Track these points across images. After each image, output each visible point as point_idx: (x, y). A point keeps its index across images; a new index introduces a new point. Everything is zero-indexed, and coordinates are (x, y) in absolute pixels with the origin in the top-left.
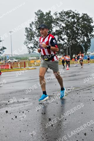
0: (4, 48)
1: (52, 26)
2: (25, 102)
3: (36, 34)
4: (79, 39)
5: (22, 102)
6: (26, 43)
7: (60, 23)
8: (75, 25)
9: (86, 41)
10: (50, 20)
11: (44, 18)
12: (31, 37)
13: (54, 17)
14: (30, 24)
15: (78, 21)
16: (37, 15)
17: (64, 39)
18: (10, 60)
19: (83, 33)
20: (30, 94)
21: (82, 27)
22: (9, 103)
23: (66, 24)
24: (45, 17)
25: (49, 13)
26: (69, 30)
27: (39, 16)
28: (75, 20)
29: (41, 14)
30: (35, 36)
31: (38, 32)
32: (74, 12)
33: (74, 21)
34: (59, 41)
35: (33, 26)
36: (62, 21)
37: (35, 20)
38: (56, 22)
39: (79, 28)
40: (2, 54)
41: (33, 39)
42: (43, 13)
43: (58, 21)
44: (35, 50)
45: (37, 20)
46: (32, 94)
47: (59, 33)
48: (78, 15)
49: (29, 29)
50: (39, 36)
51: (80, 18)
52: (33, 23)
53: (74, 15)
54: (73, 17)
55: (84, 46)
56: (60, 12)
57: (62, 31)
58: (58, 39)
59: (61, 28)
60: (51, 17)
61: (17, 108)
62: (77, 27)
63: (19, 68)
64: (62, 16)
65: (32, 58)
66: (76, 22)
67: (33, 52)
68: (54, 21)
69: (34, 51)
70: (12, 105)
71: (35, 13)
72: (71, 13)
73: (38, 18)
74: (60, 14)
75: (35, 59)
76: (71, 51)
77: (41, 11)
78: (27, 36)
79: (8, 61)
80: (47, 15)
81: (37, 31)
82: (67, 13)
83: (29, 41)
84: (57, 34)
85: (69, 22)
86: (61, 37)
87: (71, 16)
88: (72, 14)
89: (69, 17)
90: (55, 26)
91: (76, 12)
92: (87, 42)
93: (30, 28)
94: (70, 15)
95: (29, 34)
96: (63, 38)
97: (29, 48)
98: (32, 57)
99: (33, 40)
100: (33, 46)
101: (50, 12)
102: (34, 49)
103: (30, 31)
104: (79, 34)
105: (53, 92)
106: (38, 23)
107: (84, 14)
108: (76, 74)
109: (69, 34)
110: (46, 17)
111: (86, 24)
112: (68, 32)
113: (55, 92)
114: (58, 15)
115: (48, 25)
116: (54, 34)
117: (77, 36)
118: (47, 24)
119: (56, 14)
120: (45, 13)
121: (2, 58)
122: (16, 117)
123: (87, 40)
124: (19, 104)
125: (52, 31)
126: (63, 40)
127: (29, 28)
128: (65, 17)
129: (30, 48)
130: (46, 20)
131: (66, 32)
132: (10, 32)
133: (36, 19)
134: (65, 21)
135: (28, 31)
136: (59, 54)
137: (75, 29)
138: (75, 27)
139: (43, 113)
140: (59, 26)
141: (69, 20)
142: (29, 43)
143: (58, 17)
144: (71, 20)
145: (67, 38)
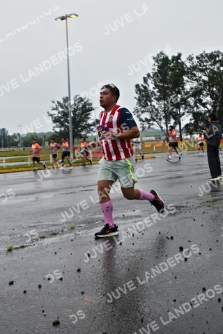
1: (183, 80)
2: (136, 217)
3: (155, 95)
5: (131, 217)
6: (138, 112)
7: (199, 74)
10: (179, 69)
11: (169, 67)
12: (146, 101)
13: (188, 64)
14: (144, 78)
16: (157, 61)
17: (206, 103)
23: (209, 76)
24: (170, 64)
26: (216, 88)
27: (160, 63)
29: (164, 59)
30: (152, 99)
31: (158, 92)
34: (197, 106)
35: (150, 81)
36: (202, 71)
37: (152, 71)
38: (190, 72)
40: (94, 132)
41: (149, 104)
42: (167, 58)
43: (194, 72)
44: (152, 124)
45: (157, 71)
47: (197, 93)
49: (141, 88)
50: (161, 99)
52: (149, 75)
56: (198, 54)
57: (202, 90)
58: (195, 103)
59: (200, 84)
60: (183, 63)
64: (201, 61)
65: (148, 138)
67: (149, 127)
68: (188, 72)
69: (152, 126)
72: (218, 56)
73: (159, 67)
74: (197, 58)
75: (152, 141)
77: (164, 55)
78: (139, 100)
80: (175, 62)
81: (156, 90)
82: (212, 57)
83: (143, 109)
84: (194, 95)
85: (214, 72)
86: (200, 101)
87: (219, 61)
88: (221, 57)
89: (215, 62)
90: (189, 80)
93: (145, 85)
94: (217, 59)
95: (143, 96)
96: (204, 101)
97: (141, 120)
98: (147, 136)
99: (150, 107)
100: (149, 117)
101: (180, 55)
102: (151, 122)
103: (144, 91)
105: (187, 199)
106: (158, 76)
109: (216, 95)
110: (172, 64)
112: (213, 91)
113: (191, 200)
114: (195, 61)
115: (177, 78)
118: (175, 76)
119: (190, 59)
120: (170, 58)
122: (121, 243)
124: (126, 222)
125: (183, 89)
126: (204, 105)
127: (142, 85)
128: (208, 64)
129: (143, 121)
130: (172, 70)
131: (209, 91)
133: (154, 69)
134: (208, 71)
135: (139, 90)
139: (169, 237)
140: (197, 80)
141: (216, 70)
142: (143, 112)
143: (195, 64)
144: (218, 68)
145: (212, 101)
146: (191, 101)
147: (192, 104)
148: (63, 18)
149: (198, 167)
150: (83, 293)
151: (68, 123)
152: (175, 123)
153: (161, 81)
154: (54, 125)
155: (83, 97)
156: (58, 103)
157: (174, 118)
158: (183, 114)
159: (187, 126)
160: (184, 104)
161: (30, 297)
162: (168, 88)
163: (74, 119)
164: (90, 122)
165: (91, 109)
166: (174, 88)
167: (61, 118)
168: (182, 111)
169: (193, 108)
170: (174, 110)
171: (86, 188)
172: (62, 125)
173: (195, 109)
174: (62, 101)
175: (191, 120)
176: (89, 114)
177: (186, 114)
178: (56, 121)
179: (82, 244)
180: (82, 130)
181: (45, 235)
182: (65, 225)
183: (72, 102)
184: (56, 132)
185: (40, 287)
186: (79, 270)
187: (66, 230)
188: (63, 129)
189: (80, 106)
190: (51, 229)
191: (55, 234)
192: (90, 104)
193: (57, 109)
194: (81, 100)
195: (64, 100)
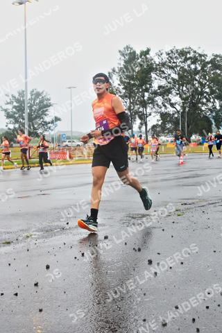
0: (57, 119)
1: (151, 77)
3: (120, 92)
4: (203, 104)
7: (168, 71)
8: (197, 77)
9: (218, 108)
10: (148, 65)
13: (157, 60)
14: (109, 73)
15: (202, 68)
16: (123, 55)
17: (176, 103)
18: (67, 143)
19: (212, 92)
20: (109, 211)
21: (212, 80)
22: (67, 227)
23: (179, 74)
24: (138, 59)
25: (147, 52)
26: (186, 87)
27: (127, 57)
28: (198, 66)
29: (130, 53)
31: (124, 89)
32: (195, 52)
33: (196, 68)
34: (165, 106)
35: (115, 77)
36: (172, 68)
37: (118, 65)
38: (159, 68)
39: (204, 82)
40: (52, 130)
42: (134, 52)
43: (163, 69)
45: (122, 66)
46: (113, 211)
47: (165, 92)
48: (203, 58)
50: (126, 97)
51: (208, 63)
52: (114, 71)
53: (195, 56)
54: (194, 61)
55: (214, 118)
56: (168, 50)
57: (171, 88)
58: (163, 103)
59: (169, 83)
60: (151, 59)
62: (201, 80)
63: (86, 158)
64: (171, 58)
66: (199, 71)
68: (156, 69)
71: (120, 51)
72: (189, 53)
73: (125, 62)
74: (167, 54)
76: (188, 127)
77: (131, 49)
79: (65, 144)
80: (143, 57)
81: (121, 87)
82: (183, 53)
84: (162, 94)
85: (184, 70)
87: (190, 58)
88: (192, 55)
89: (186, 60)
90: (157, 77)
91: (200, 52)
92: (219, 111)
94: (188, 56)
104: (205, 95)
105: (155, 206)
106: (123, 72)
107: (217, 56)
108: (199, 173)
111: (219, 75)
112: (182, 90)
114: (165, 57)
115: (144, 75)
116: (155, 93)
117: (201, 99)
118: (143, 73)
119: (160, 55)
120: (138, 52)
121: (53, 139)
122: (83, 254)
123: (220, 106)
125: (151, 87)
126: (172, 105)
128: (178, 61)
131: (178, 90)
132: (70, 88)
133: (120, 64)
134: (178, 68)
136: (163, 132)
137: (197, 85)
138: (196, 80)
139: (137, 249)
140: (165, 78)
141: (186, 67)
143: (164, 61)
144: (189, 66)
145: (181, 101)
146: (159, 101)
147: (160, 104)
148: (21, 3)
149: (166, 172)
150: (41, 310)
151: (23, 119)
152: (141, 124)
153: (128, 77)
154: (8, 121)
155: (41, 92)
156: (13, 97)
157: (141, 118)
158: (150, 115)
159: (154, 127)
160: (151, 103)
162: (134, 85)
163: (30, 115)
164: (47, 119)
165: (50, 105)
166: (141, 86)
167: (15, 113)
168: (149, 110)
169: (161, 108)
170: (141, 109)
171: (43, 193)
172: (16, 121)
173: (163, 109)
174: (17, 96)
175: (158, 121)
176: (46, 110)
177: (153, 114)
178: (9, 116)
179: (39, 255)
182: (21, 233)
183: (29, 96)
184: (9, 129)
186: (36, 285)
187: (20, 238)
188: (17, 126)
189: (38, 101)
190: (4, 237)
191: (9, 243)
192: (49, 100)
193: (11, 103)
194: (38, 95)
195: (20, 94)
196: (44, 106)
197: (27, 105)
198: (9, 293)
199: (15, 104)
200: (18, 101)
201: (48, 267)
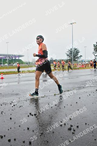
0: (81, 56)
2: (94, 86)
5: (93, 87)
22: (85, 87)
40: (80, 59)
49: (95, 45)
61: (90, 90)
70: (87, 88)
78: (95, 49)
79: (83, 63)
83: (96, 52)
97: (95, 56)
121: (80, 61)
124: (91, 88)
132: (85, 47)
135: (95, 46)
142: (95, 53)
148: (71, 24)
151: (72, 56)
154: (67, 57)
156: (69, 50)
161: (62, 110)
163: (74, 55)
164: (78, 56)
165: (79, 52)
172: (70, 57)
174: (70, 50)
176: (78, 54)
178: (68, 55)
180: (76, 58)
181: (65, 91)
182: (72, 88)
183: (73, 50)
184: (68, 59)
185: (65, 107)
186: (77, 103)
187: (72, 90)
188: (70, 58)
189: (76, 51)
190: (67, 89)
191: (69, 91)
192: (79, 51)
193: (68, 52)
194: (76, 49)
195: (71, 49)
196: (77, 52)
197: (73, 52)
198: (69, 104)
199: (69, 52)
200: (70, 51)
201: (80, 98)
